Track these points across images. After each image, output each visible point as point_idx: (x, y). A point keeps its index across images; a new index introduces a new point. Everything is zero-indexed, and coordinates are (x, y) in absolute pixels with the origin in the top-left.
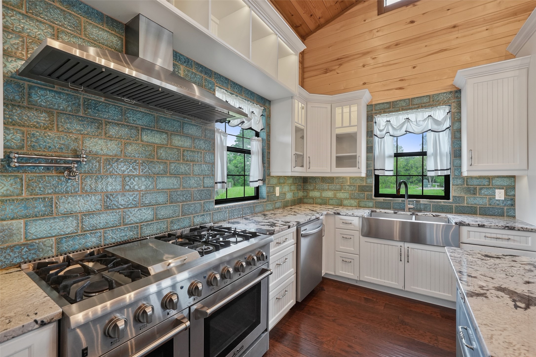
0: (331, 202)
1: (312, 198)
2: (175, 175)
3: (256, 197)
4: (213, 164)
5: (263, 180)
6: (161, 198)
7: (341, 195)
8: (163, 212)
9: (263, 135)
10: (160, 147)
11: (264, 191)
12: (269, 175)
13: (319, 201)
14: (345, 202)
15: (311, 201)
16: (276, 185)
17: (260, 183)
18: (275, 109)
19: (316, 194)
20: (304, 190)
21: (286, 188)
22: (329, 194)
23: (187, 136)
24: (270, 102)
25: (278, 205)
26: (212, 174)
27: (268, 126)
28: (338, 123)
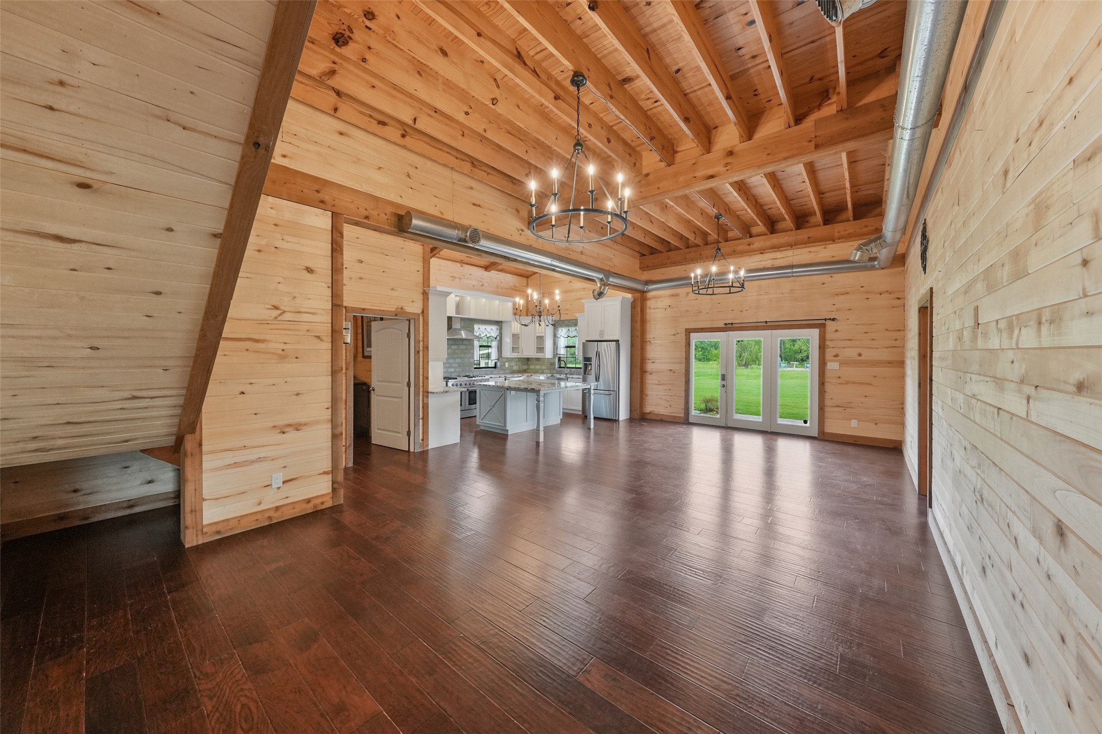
0: (539, 371)
1: (531, 369)
2: (461, 358)
3: (495, 367)
4: (473, 354)
5: (498, 359)
6: (457, 365)
7: (543, 368)
8: (457, 370)
9: (498, 338)
10: (456, 349)
11: (498, 364)
12: (501, 357)
13: (534, 371)
14: (545, 371)
15: (530, 371)
16: (506, 362)
17: (496, 361)
18: (504, 325)
19: (532, 367)
20: (528, 365)
21: (513, 364)
22: (538, 367)
23: (464, 345)
24: (501, 322)
25: (507, 372)
26: (473, 358)
27: (501, 334)
28: (537, 331)
